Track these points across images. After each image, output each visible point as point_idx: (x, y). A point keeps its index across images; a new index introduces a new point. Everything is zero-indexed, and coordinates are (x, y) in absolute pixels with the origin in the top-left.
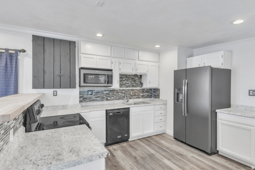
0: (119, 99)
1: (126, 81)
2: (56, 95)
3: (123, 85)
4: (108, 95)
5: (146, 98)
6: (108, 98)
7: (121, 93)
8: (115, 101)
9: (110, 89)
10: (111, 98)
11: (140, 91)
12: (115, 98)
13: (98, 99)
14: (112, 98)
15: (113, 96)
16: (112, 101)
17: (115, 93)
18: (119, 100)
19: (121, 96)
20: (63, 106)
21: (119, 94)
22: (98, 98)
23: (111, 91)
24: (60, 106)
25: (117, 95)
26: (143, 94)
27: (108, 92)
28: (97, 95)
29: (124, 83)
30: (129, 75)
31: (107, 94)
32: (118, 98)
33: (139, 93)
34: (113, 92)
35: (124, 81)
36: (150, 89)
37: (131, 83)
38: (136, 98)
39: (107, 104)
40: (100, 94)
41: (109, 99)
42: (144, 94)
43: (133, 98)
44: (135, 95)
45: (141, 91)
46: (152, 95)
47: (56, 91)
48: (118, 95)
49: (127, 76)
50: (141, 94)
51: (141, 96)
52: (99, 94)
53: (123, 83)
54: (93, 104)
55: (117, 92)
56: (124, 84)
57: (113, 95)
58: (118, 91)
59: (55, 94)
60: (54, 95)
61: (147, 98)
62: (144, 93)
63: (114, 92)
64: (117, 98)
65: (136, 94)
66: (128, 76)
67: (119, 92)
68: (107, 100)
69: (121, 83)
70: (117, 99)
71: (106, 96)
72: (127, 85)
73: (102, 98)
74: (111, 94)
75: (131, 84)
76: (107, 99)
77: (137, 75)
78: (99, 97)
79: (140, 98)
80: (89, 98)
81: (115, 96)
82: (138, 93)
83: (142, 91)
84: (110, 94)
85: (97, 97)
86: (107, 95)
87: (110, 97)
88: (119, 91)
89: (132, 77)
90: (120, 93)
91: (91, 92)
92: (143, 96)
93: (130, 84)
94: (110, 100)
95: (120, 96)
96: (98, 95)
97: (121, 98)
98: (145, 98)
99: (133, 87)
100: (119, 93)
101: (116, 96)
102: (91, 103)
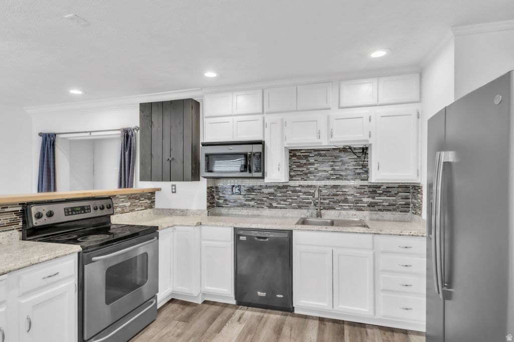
0: (300, 207)
1: (318, 165)
2: (175, 192)
3: (309, 175)
4: (272, 197)
5: (385, 213)
6: (273, 204)
7: (305, 193)
8: (287, 210)
9: (277, 184)
10: (279, 204)
11: (362, 190)
12: (288, 203)
13: (252, 203)
14: (282, 203)
15: (285, 201)
16: (282, 210)
17: (288, 192)
18: (299, 210)
19: (304, 201)
20: (182, 211)
21: (298, 196)
22: (251, 200)
23: (279, 187)
24: (179, 210)
25: (294, 198)
26: (373, 198)
27: (272, 190)
28: (248, 196)
29: (313, 169)
30: (328, 150)
31: (270, 194)
32: (295, 205)
33: (358, 194)
34: (285, 190)
35: (312, 164)
36: (400, 187)
37: (333, 169)
38: (347, 207)
39: (269, 215)
40: (255, 193)
41: (275, 205)
42: (378, 199)
43: (339, 208)
44: (346, 201)
45: (367, 189)
46: (408, 204)
47: (175, 186)
48: (296, 198)
49: (321, 152)
50: (365, 200)
51: (366, 205)
52: (253, 193)
53: (311, 169)
54: (240, 213)
55: (293, 191)
56: (310, 173)
57: (285, 198)
58: (297, 188)
59: (174, 190)
60: (173, 192)
61: (389, 213)
62: (376, 198)
63: (287, 190)
64: (293, 204)
65: (348, 197)
66: (324, 152)
67: (300, 191)
68: (271, 207)
69: (305, 169)
70: (294, 208)
71: (268, 198)
72: (320, 174)
73: (259, 202)
74: (280, 195)
75: (332, 172)
76: (271, 204)
77: (350, 148)
78: (253, 199)
79: (362, 210)
80: (233, 201)
81: (288, 200)
82: (356, 194)
83: (371, 189)
84: (278, 195)
85: (249, 198)
86: (270, 197)
87: (276, 200)
88: (299, 188)
89: (336, 153)
90: (302, 194)
91: (238, 188)
92: (371, 206)
93: (329, 172)
94: (276, 207)
95: (301, 200)
96: (251, 196)
97: (305, 205)
98: (380, 210)
99: (337, 178)
100: (299, 194)
101: (290, 200)
102: (237, 211)
